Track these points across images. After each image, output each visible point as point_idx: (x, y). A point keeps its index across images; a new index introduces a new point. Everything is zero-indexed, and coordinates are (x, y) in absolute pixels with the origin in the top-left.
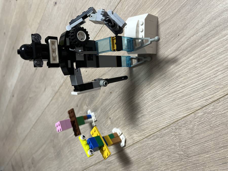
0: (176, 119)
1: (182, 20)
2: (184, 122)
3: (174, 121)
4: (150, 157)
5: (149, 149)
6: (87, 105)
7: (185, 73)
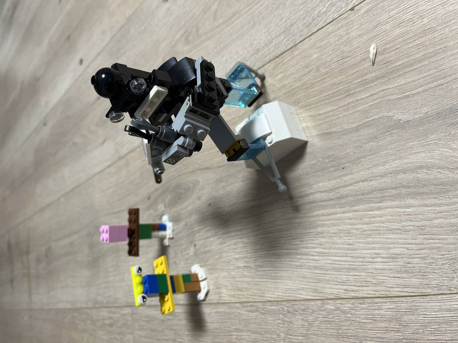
0: (293, 296)
1: (357, 146)
2: (302, 307)
3: (290, 298)
4: (235, 335)
5: (238, 323)
6: (166, 205)
7: (332, 233)
